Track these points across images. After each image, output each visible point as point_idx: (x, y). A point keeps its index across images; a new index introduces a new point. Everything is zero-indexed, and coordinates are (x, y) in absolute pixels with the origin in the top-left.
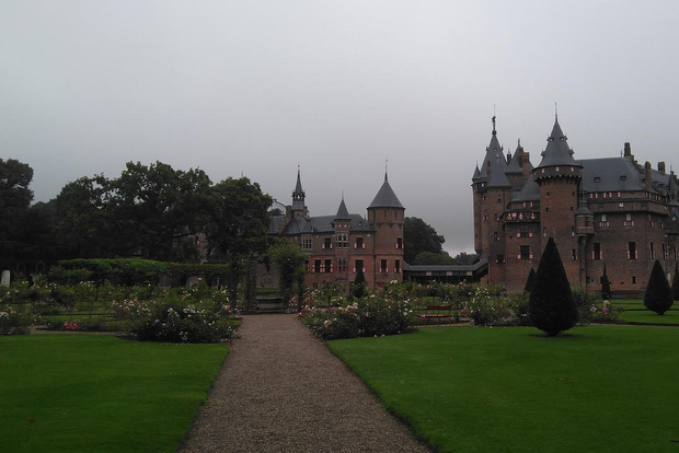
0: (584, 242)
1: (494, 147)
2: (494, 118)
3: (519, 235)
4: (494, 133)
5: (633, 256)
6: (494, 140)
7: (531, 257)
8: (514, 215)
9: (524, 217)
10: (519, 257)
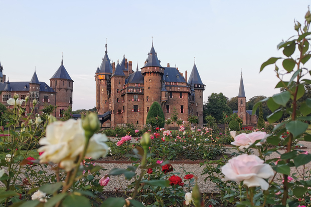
0: (164, 104)
1: (106, 59)
2: (106, 45)
3: (133, 100)
4: (106, 52)
5: (182, 112)
6: (106, 56)
7: (139, 111)
8: (132, 90)
9: (136, 91)
10: (133, 110)
